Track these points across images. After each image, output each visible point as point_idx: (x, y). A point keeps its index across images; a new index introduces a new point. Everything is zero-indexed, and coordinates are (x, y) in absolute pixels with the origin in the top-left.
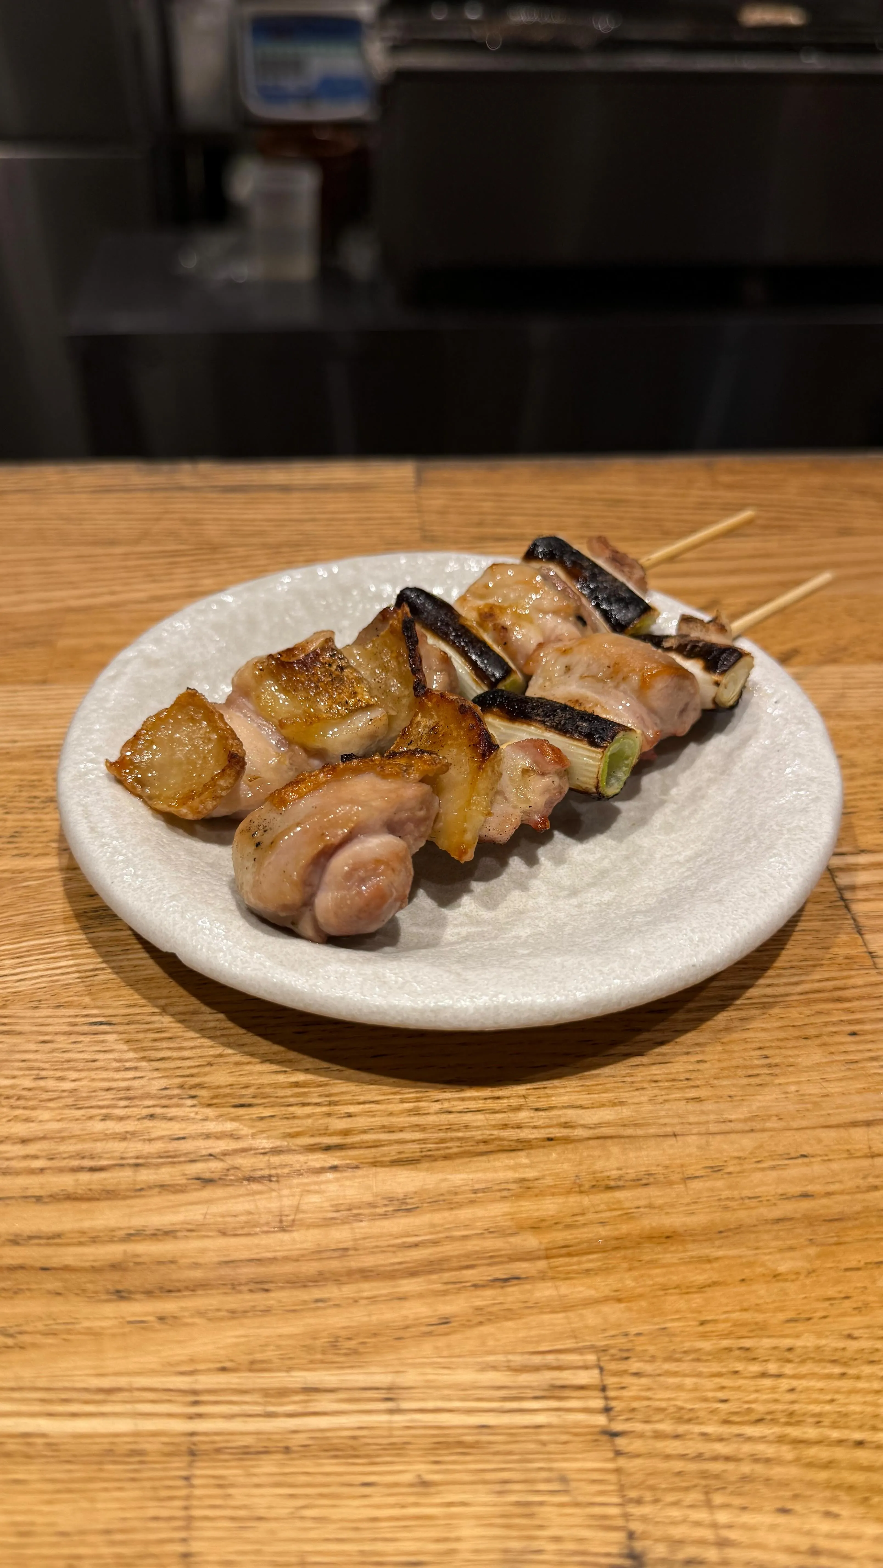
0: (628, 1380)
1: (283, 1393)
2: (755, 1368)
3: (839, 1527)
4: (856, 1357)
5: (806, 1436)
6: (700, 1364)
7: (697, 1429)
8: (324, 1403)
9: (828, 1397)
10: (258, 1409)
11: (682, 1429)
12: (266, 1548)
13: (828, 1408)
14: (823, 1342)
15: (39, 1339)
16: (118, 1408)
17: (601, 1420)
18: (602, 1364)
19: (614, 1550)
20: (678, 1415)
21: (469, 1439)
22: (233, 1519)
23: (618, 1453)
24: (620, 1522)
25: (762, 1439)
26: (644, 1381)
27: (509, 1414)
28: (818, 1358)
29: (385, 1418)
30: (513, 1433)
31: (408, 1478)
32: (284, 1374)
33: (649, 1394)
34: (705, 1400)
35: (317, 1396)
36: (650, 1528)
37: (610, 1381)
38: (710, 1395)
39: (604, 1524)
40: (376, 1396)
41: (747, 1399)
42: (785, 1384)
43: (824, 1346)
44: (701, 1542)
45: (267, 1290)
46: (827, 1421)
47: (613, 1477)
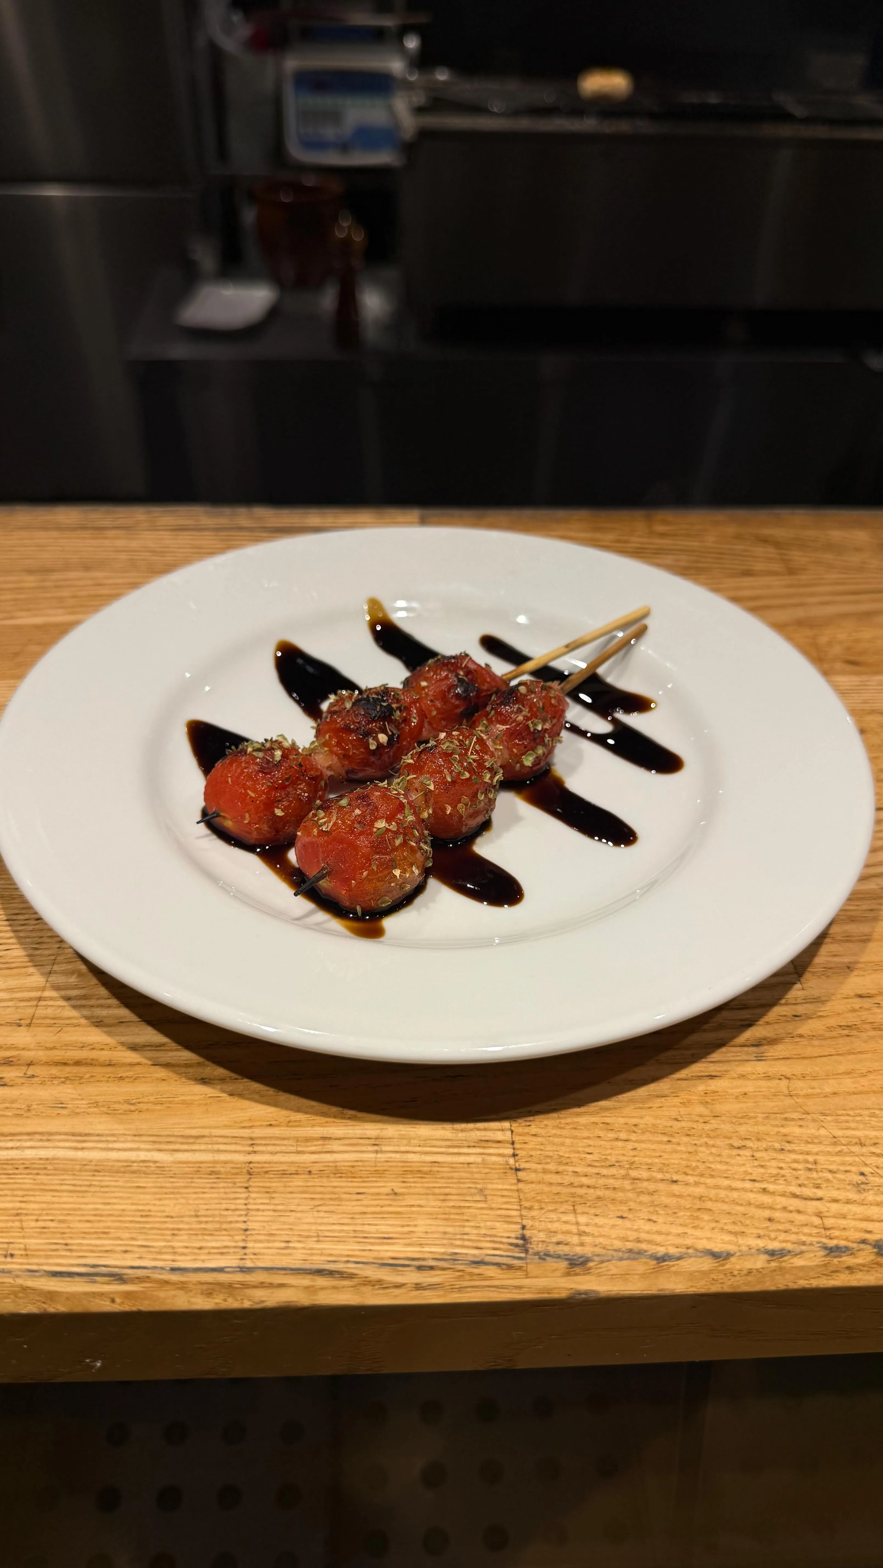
0: (527, 1139)
1: (307, 1140)
2: (611, 1135)
3: (655, 1228)
4: (679, 1131)
5: (640, 1176)
6: (576, 1131)
7: (571, 1169)
8: (335, 1146)
9: (657, 1154)
10: (293, 1149)
11: (561, 1168)
12: (296, 1228)
13: (657, 1160)
14: (658, 1122)
15: (150, 1106)
16: (203, 1147)
17: (511, 1161)
18: (512, 1128)
19: (513, 1235)
20: (559, 1160)
21: (425, 1169)
22: (274, 1211)
23: (519, 1181)
24: (518, 1220)
25: (613, 1176)
26: (539, 1139)
27: (451, 1155)
28: (653, 1131)
29: (373, 1155)
30: (452, 1166)
31: (388, 1190)
32: (310, 1129)
33: (542, 1147)
34: (579, 1152)
35: (330, 1142)
36: (537, 1224)
37: (517, 1138)
38: (581, 1149)
39: (507, 1220)
40: (368, 1142)
41: (605, 1153)
42: (630, 1145)
43: (658, 1124)
44: (568, 1232)
45: (299, 1079)
46: (655, 1169)
47: (516, 1194)
